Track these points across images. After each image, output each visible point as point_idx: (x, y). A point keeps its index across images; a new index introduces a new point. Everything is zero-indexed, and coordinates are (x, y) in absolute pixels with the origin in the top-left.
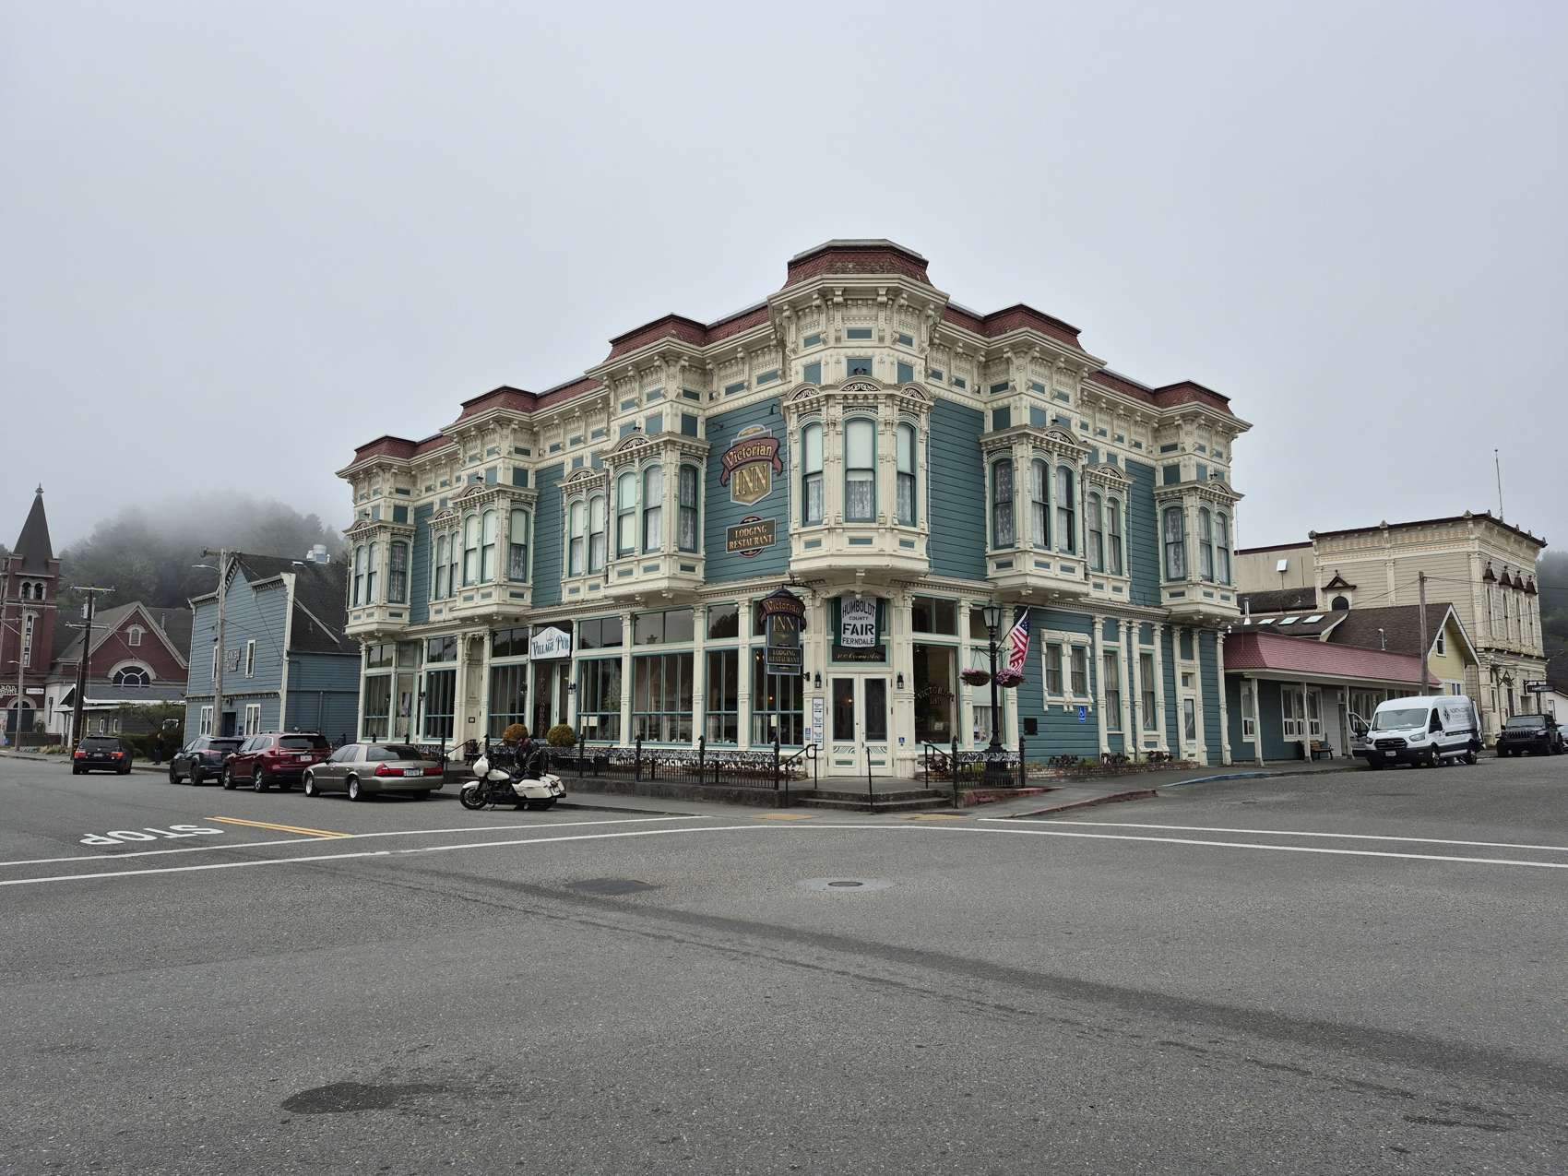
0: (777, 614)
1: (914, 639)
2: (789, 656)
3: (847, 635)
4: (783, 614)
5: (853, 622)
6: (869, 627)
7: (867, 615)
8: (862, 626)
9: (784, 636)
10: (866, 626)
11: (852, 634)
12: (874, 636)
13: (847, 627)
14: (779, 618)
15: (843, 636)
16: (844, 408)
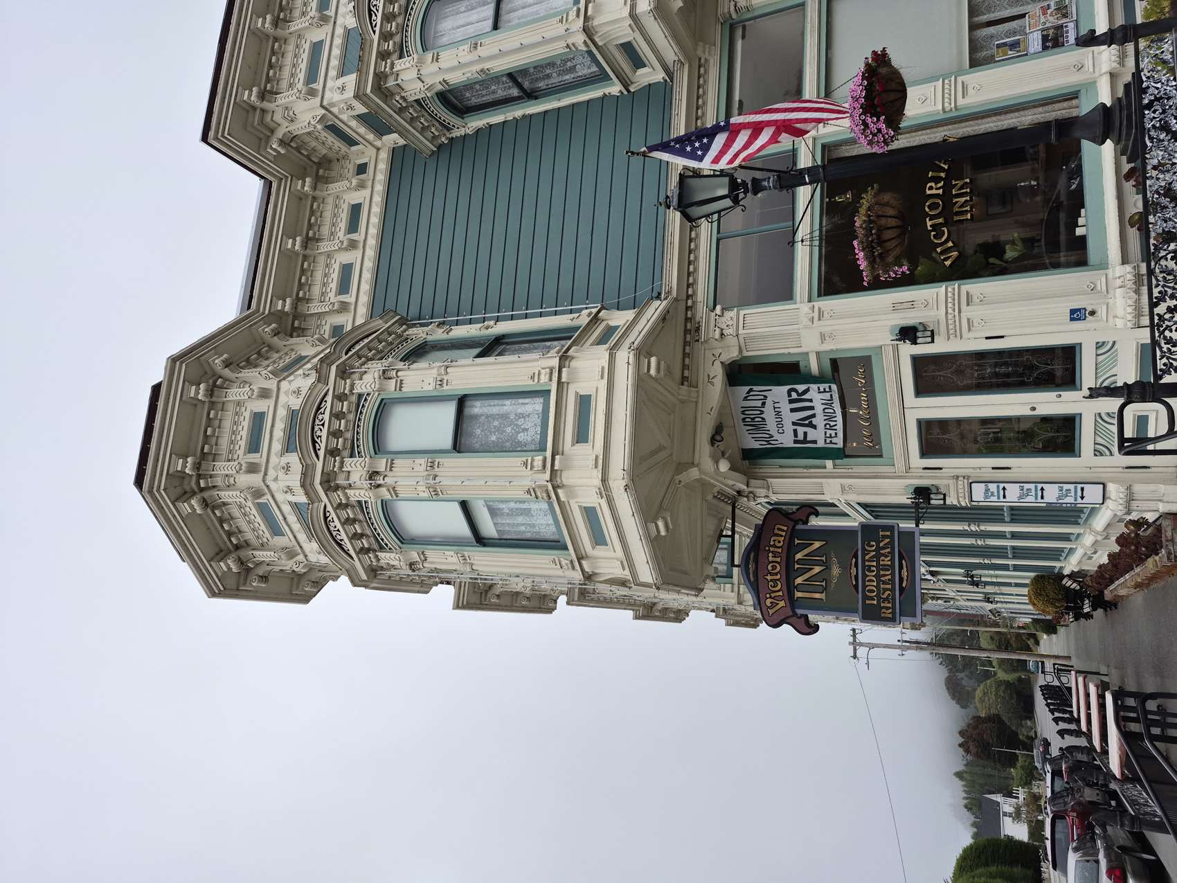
0: (790, 588)
1: (810, 301)
2: (878, 557)
3: (818, 436)
4: (790, 574)
5: (789, 428)
6: (794, 395)
7: (769, 402)
8: (792, 410)
9: (836, 571)
10: (791, 401)
11: (814, 427)
12: (814, 387)
13: (801, 437)
14: (799, 581)
15: (821, 444)
16: (381, 548)
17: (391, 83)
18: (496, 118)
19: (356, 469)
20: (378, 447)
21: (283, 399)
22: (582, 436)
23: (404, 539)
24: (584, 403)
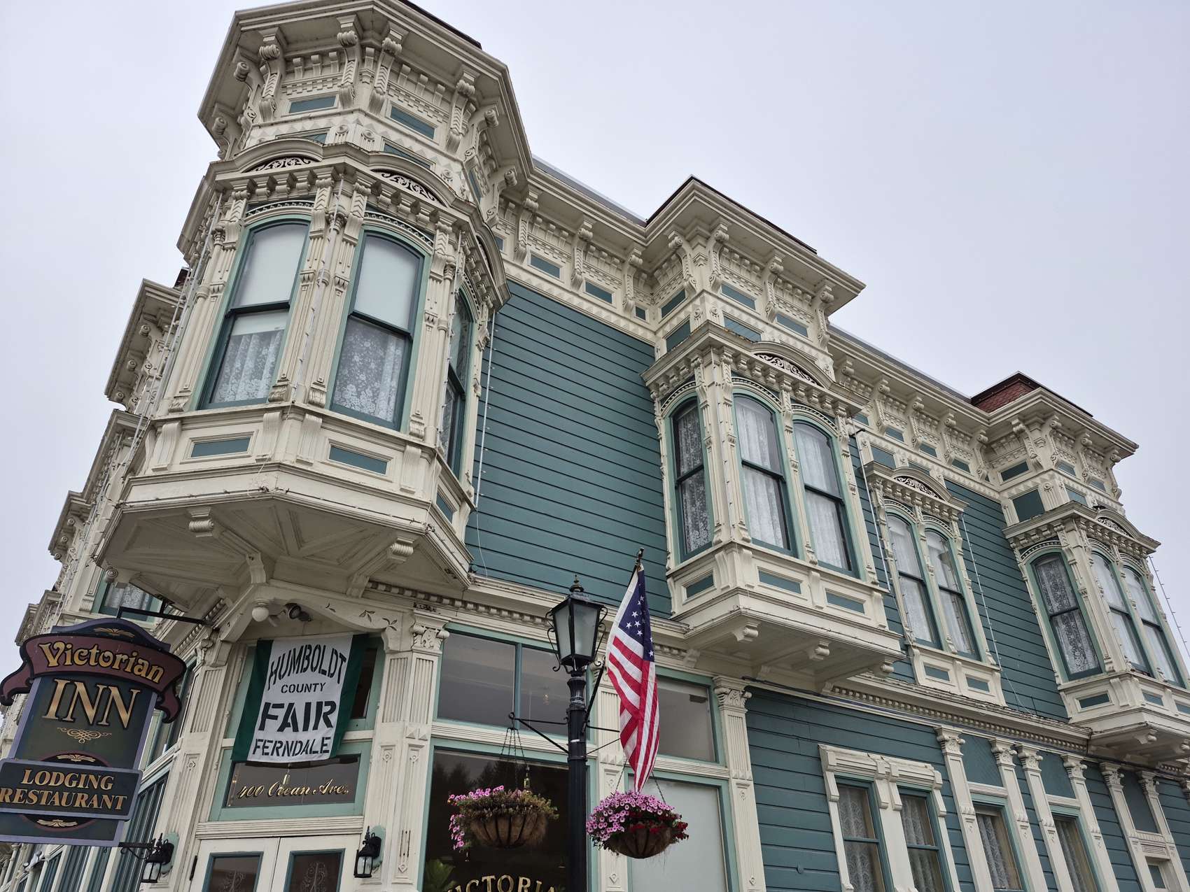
0: (72, 676)
2: (90, 791)
3: (270, 732)
4: (93, 678)
5: (286, 699)
6: (326, 709)
7: (325, 679)
8: (308, 705)
9: (83, 736)
10: (319, 705)
11: (281, 729)
12: (331, 733)
13: (272, 712)
14: (81, 688)
15: (258, 734)
16: (250, 206)
17: (714, 357)
18: (665, 447)
19: (354, 206)
20: (372, 236)
21: (444, 161)
22: (339, 453)
23: (255, 233)
24: (378, 465)
